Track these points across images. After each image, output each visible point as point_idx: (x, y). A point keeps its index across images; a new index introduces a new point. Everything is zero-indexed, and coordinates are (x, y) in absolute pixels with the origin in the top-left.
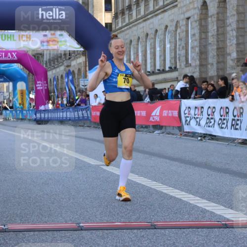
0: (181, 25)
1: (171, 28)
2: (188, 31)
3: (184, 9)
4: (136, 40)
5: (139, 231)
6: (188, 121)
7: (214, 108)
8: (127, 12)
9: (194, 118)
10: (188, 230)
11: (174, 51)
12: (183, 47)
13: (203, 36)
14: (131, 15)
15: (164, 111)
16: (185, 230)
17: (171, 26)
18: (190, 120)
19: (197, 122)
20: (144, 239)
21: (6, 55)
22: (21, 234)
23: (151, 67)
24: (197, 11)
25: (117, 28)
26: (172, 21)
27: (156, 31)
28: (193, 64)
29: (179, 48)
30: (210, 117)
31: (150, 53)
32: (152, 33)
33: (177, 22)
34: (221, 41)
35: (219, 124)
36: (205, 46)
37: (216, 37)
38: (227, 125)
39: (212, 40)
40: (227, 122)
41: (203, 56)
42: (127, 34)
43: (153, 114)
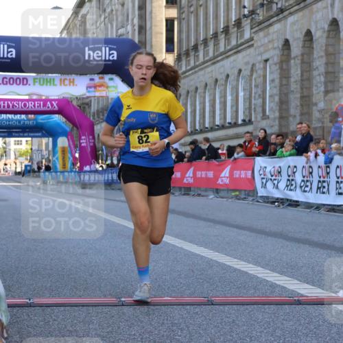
0: (257, 68)
1: (246, 72)
2: (266, 75)
3: (262, 49)
4: (203, 87)
5: (192, 307)
6: (264, 183)
7: (295, 167)
8: (192, 53)
9: (271, 179)
10: (252, 306)
11: (248, 101)
12: (260, 95)
13: (284, 82)
14: (198, 56)
15: (235, 172)
16: (248, 307)
17: (245, 70)
18: (267, 182)
19: (274, 184)
20: (197, 316)
21: (45, 105)
22: (49, 309)
23: (220, 119)
24: (277, 52)
26: (247, 63)
27: (228, 76)
28: (271, 116)
29: (255, 97)
30: (291, 178)
31: (220, 103)
32: (222, 79)
33: (253, 65)
34: (306, 88)
35: (301, 187)
36: (287, 95)
37: (299, 83)
38: (311, 188)
39: (294, 86)
40: (311, 184)
41: (284, 107)
42: (191, 80)
43: (223, 175)
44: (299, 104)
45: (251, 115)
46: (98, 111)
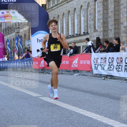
0: (91, 5)
1: (85, 7)
2: (96, 9)
4: (62, 15)
6: (96, 67)
7: (113, 58)
9: (100, 65)
11: (86, 22)
12: (92, 19)
13: (105, 12)
15: (81, 61)
17: (84, 6)
18: (98, 66)
19: (102, 67)
23: (72, 32)
25: (49, 7)
26: (85, 2)
27: (75, 9)
28: (99, 30)
29: (90, 20)
30: (111, 64)
31: (71, 24)
32: (72, 11)
33: (88, 3)
34: (117, 15)
35: (117, 69)
36: (107, 19)
37: (113, 12)
38: (122, 69)
39: (111, 14)
40: (122, 67)
41: (105, 25)
42: (56, 11)
43: (74, 63)
44: (113, 23)
45: (88, 30)
46: (5, 28)
